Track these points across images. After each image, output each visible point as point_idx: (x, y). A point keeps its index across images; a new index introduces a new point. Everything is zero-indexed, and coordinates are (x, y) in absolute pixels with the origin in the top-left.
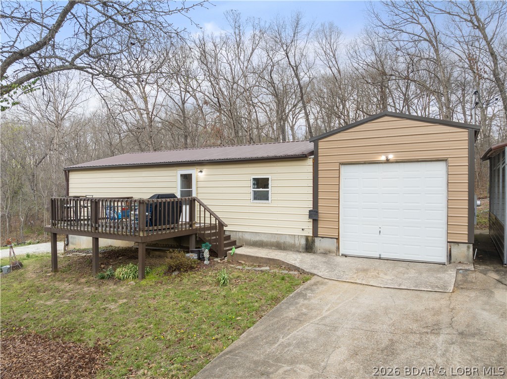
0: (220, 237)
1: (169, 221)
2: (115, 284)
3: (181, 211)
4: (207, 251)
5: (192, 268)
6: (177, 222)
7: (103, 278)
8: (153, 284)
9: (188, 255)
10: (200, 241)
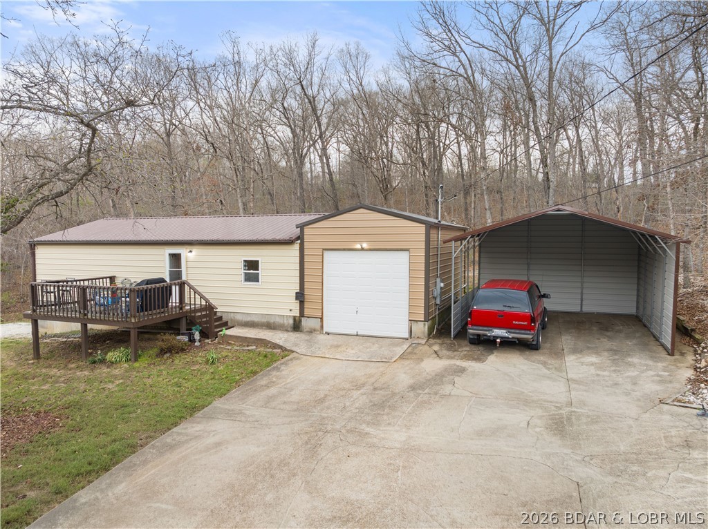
0: (210, 318)
1: (159, 306)
2: (108, 367)
3: (171, 294)
4: (197, 333)
5: (183, 350)
6: (167, 306)
7: (94, 362)
8: (146, 365)
9: (179, 337)
10: (191, 323)
